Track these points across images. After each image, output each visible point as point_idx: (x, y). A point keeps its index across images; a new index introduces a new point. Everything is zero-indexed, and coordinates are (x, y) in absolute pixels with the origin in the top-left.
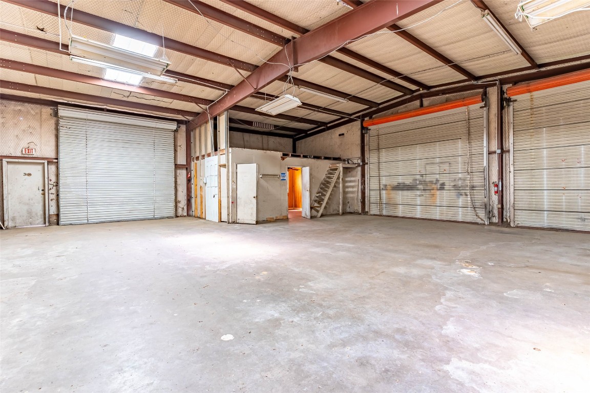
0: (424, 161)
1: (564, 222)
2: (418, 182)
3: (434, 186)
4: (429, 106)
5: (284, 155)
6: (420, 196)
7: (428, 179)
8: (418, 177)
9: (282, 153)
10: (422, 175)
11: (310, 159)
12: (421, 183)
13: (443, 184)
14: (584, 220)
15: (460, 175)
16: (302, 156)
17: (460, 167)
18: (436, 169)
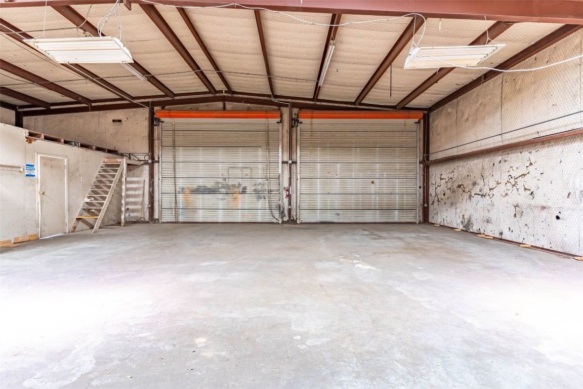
0: (227, 166)
2: (220, 186)
3: (236, 190)
4: (233, 111)
5: (31, 134)
6: (222, 199)
7: (231, 182)
8: (220, 180)
9: (28, 131)
10: (225, 179)
11: (75, 147)
12: (224, 186)
13: (245, 188)
15: (260, 181)
16: (62, 141)
17: (260, 173)
18: (238, 173)
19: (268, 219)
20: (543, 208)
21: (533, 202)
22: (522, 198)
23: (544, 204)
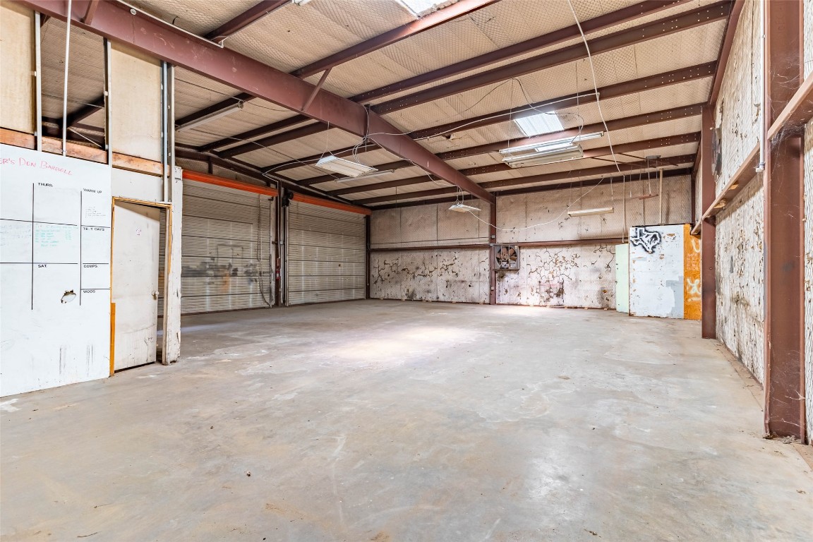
0: (215, 242)
1: (311, 298)
2: (208, 267)
3: (227, 272)
4: (220, 176)
6: (209, 284)
7: (220, 262)
8: (208, 260)
10: (213, 258)
12: (213, 268)
13: (236, 270)
14: (317, 295)
15: (251, 261)
17: (252, 253)
18: (229, 252)
19: (260, 303)
20: (463, 282)
21: (457, 279)
22: (451, 277)
23: (463, 280)
